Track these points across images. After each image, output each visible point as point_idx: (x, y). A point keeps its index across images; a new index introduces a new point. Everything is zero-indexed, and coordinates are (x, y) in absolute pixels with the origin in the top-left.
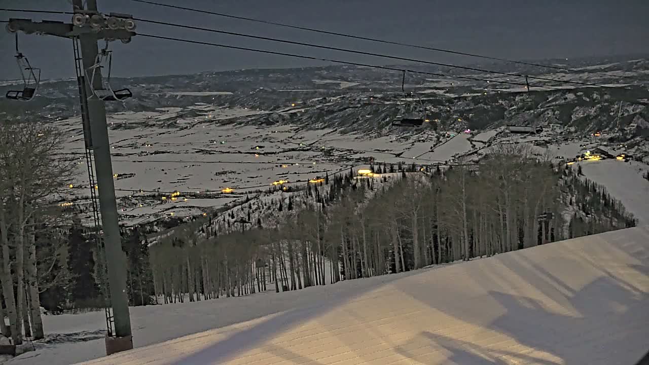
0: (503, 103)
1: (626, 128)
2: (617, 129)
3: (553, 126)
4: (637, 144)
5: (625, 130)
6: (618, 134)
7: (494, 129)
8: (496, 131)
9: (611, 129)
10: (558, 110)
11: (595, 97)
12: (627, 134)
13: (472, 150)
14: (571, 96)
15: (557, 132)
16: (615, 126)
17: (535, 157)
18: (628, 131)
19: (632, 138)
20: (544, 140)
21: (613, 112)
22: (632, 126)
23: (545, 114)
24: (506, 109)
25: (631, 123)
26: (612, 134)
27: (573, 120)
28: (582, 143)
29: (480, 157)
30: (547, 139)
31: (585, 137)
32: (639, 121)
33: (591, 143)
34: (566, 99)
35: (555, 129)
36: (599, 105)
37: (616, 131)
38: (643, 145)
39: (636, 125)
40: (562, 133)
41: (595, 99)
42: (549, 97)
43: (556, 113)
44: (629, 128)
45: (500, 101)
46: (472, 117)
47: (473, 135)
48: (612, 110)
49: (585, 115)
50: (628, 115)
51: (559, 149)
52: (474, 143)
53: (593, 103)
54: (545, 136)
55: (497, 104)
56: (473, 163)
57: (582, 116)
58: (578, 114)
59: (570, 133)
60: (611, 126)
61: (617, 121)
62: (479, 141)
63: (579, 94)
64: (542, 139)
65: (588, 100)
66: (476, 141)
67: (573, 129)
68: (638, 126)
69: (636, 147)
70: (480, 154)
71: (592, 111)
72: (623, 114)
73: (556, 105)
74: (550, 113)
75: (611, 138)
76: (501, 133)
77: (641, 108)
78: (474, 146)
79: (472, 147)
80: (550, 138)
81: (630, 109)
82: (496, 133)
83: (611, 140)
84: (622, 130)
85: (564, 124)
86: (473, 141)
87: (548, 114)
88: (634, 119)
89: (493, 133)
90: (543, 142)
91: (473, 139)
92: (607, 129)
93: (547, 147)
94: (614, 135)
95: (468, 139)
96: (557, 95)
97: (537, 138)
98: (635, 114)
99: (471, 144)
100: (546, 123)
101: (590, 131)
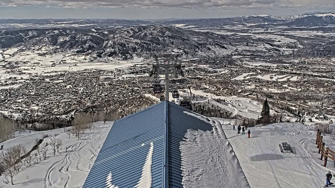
0: (22, 34)
1: (84, 46)
2: (80, 47)
3: (48, 46)
4: (90, 53)
5: (84, 47)
6: (80, 49)
7: (16, 47)
8: (18, 48)
9: (77, 47)
10: (51, 38)
11: (68, 32)
12: (84, 49)
13: (2, 59)
14: (56, 32)
15: (51, 49)
16: (79, 45)
17: (39, 62)
18: (85, 48)
19: (87, 51)
20: (43, 53)
21: (77, 39)
22: (87, 45)
23: (44, 40)
24: (24, 38)
25: (86, 44)
26: (78, 49)
27: (58, 43)
28: (63, 53)
29: (6, 63)
30: (45, 52)
31: (65, 51)
32: (90, 43)
33: (68, 54)
34: (54, 33)
35: (49, 47)
36: (70, 36)
37: (79, 48)
38: (93, 54)
39: (88, 45)
40: (53, 49)
41: (68, 33)
42: (46, 32)
43: (49, 39)
44: (85, 46)
45: (20, 34)
46: (3, 42)
47: (4, 51)
48: (77, 38)
49: (64, 40)
50: (84, 40)
51: (52, 57)
52: (4, 55)
53: (67, 35)
54: (44, 51)
55: (18, 35)
56: (2, 67)
57: (63, 40)
58: (61, 40)
59: (57, 48)
60: (77, 45)
61: (79, 43)
62: (7, 54)
63: (60, 30)
64: (43, 52)
65: (65, 33)
66: (5, 54)
67: (58, 47)
68: (89, 46)
69: (90, 55)
70: (6, 62)
71: (67, 39)
72: (82, 40)
73: (49, 35)
74: (46, 39)
75: (78, 51)
76: (20, 49)
77: (89, 37)
78: (4, 57)
79: (3, 57)
80: (47, 52)
81: (85, 37)
82: (17, 49)
83: (77, 52)
84: (82, 47)
85: (54, 44)
86: (3, 54)
87: (45, 39)
88: (87, 42)
89: (16, 50)
90: (43, 54)
91: (4, 53)
92: (75, 47)
93: (46, 56)
94: (78, 50)
95: (1, 53)
96: (50, 31)
97: (40, 52)
98: (87, 40)
99: (2, 55)
100: (45, 45)
101: (67, 48)
